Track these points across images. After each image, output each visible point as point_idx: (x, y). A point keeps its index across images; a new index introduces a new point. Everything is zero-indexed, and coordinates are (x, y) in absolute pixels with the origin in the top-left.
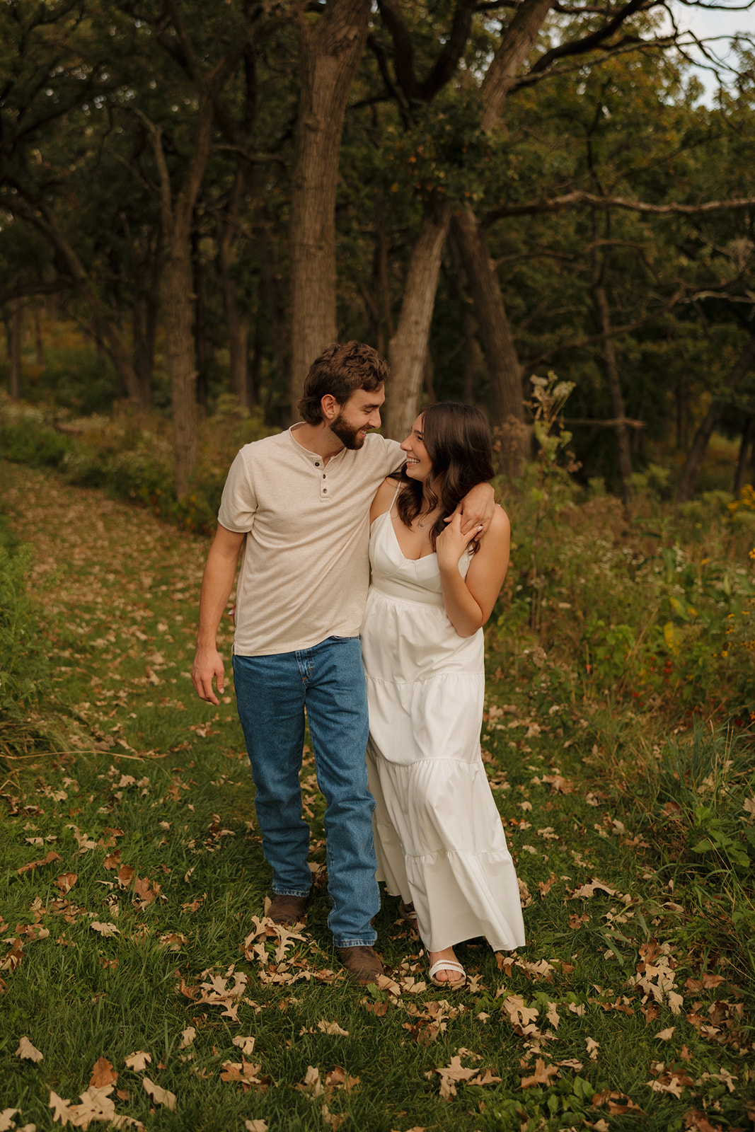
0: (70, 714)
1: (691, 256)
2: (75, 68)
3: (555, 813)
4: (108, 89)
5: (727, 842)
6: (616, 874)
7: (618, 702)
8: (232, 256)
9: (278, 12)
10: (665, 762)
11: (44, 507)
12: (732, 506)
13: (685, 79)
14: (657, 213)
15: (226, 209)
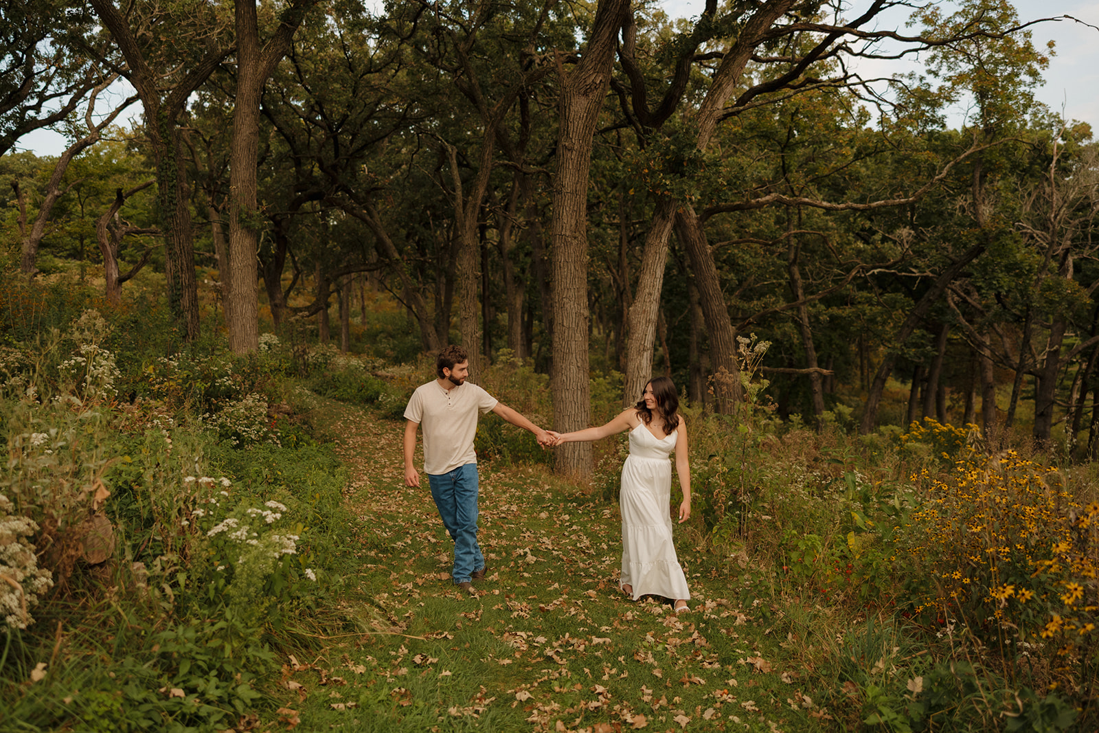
0: (372, 603)
1: (866, 242)
2: (394, 105)
3: (756, 688)
4: (418, 120)
5: (893, 716)
7: (809, 597)
8: (511, 243)
9: (545, 63)
10: (846, 647)
11: (363, 435)
12: (904, 437)
13: (855, 108)
14: (837, 209)
15: (506, 208)
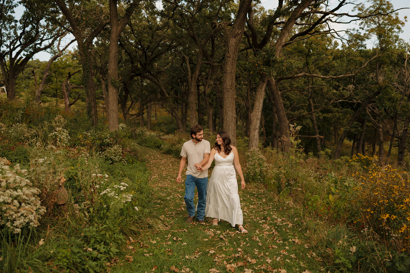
0: (159, 219)
1: (337, 90)
2: (166, 42)
3: (296, 250)
4: (175, 47)
5: (345, 260)
6: (313, 269)
7: (315, 218)
8: (208, 91)
9: (220, 26)
10: (328, 235)
11: (156, 160)
12: (350, 160)
13: (333, 41)
14: (326, 78)
15: (207, 78)
